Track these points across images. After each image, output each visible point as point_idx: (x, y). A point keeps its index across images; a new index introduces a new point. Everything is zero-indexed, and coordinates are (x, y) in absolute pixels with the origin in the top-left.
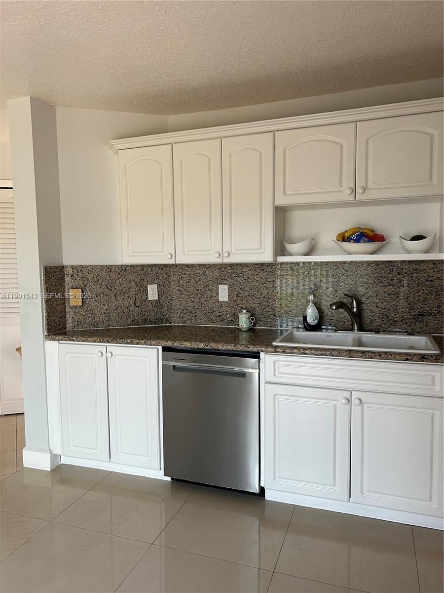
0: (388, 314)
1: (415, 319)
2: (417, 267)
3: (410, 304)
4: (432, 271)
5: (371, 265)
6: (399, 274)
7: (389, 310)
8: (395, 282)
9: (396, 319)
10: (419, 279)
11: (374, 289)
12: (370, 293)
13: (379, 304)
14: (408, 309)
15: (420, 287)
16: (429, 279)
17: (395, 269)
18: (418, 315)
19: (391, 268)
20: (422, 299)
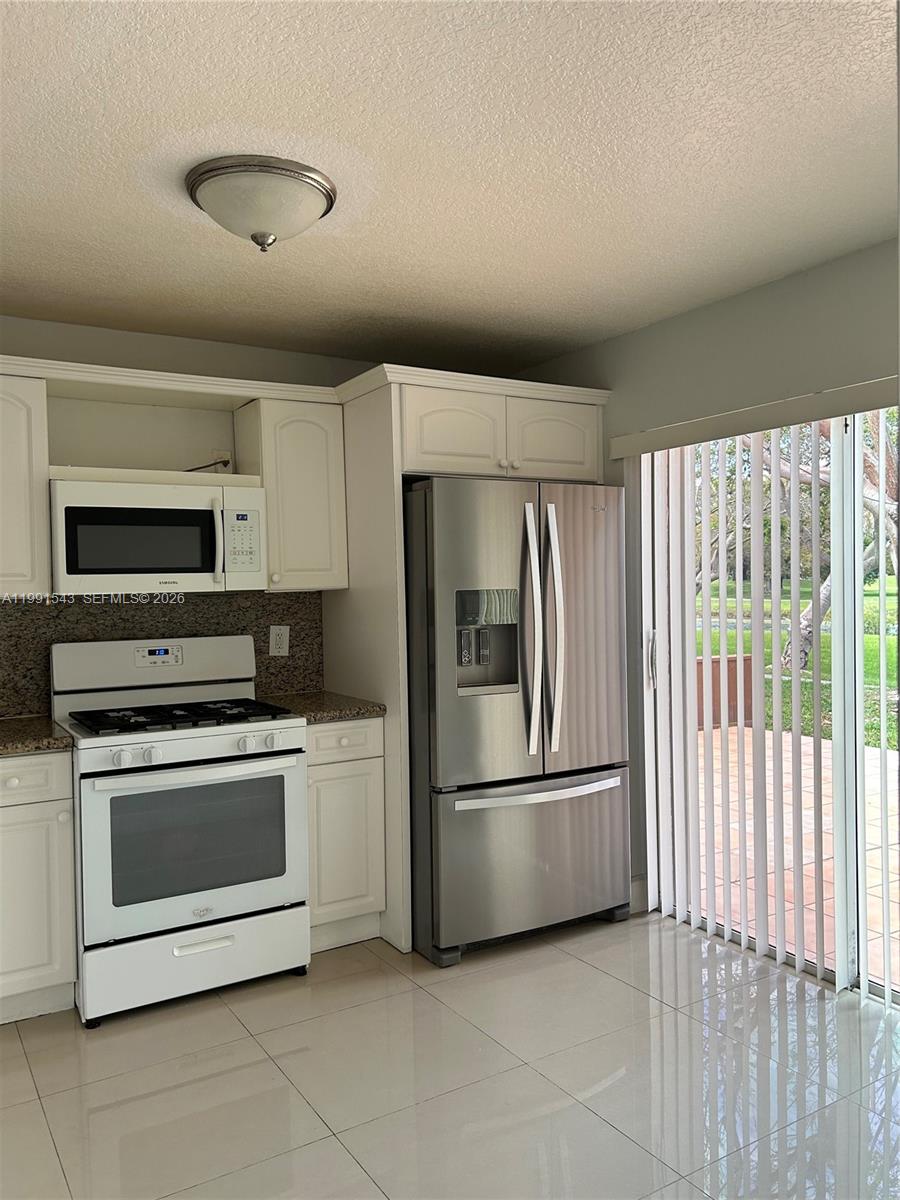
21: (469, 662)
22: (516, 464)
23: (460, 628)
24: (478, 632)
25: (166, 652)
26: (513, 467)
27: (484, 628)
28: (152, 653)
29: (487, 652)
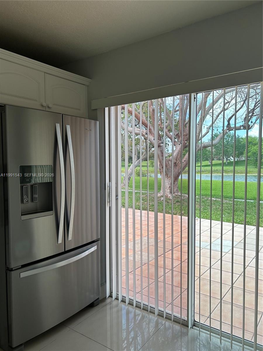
21: (27, 201)
22: (50, 106)
23: (22, 185)
24: (32, 186)
26: (48, 107)
27: (35, 184)
29: (36, 196)
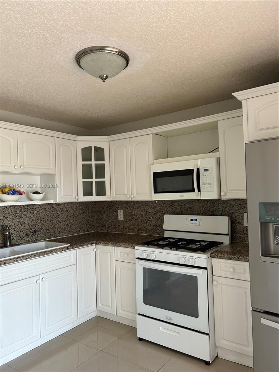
0: (20, 234)
1: (32, 234)
2: (32, 207)
3: (30, 227)
4: (39, 209)
5: (11, 207)
6: (24, 211)
7: (20, 231)
8: (23, 216)
9: (24, 236)
10: (33, 214)
11: (13, 221)
12: (11, 223)
13: (16, 229)
14: (29, 230)
15: (34, 217)
16: (38, 213)
17: (22, 209)
18: (34, 232)
19: (21, 208)
20: (35, 224)
25: (196, 220)
28: (192, 220)
